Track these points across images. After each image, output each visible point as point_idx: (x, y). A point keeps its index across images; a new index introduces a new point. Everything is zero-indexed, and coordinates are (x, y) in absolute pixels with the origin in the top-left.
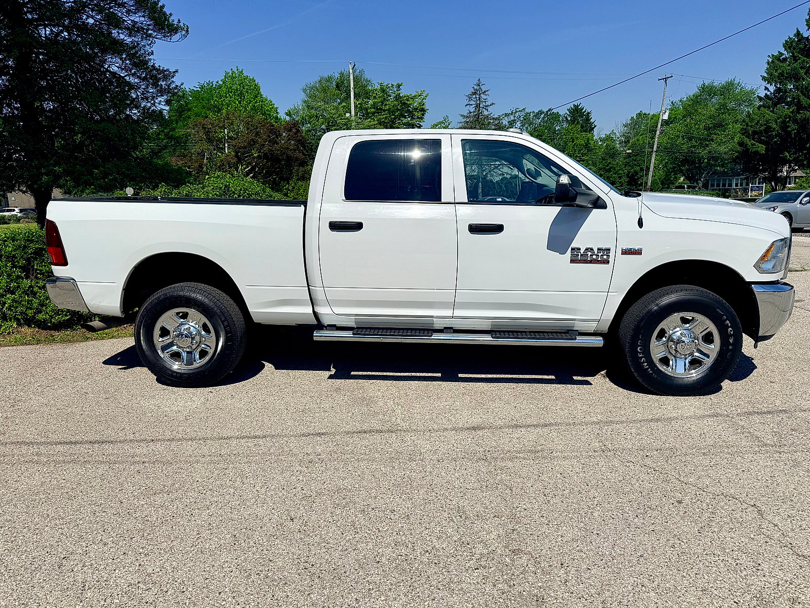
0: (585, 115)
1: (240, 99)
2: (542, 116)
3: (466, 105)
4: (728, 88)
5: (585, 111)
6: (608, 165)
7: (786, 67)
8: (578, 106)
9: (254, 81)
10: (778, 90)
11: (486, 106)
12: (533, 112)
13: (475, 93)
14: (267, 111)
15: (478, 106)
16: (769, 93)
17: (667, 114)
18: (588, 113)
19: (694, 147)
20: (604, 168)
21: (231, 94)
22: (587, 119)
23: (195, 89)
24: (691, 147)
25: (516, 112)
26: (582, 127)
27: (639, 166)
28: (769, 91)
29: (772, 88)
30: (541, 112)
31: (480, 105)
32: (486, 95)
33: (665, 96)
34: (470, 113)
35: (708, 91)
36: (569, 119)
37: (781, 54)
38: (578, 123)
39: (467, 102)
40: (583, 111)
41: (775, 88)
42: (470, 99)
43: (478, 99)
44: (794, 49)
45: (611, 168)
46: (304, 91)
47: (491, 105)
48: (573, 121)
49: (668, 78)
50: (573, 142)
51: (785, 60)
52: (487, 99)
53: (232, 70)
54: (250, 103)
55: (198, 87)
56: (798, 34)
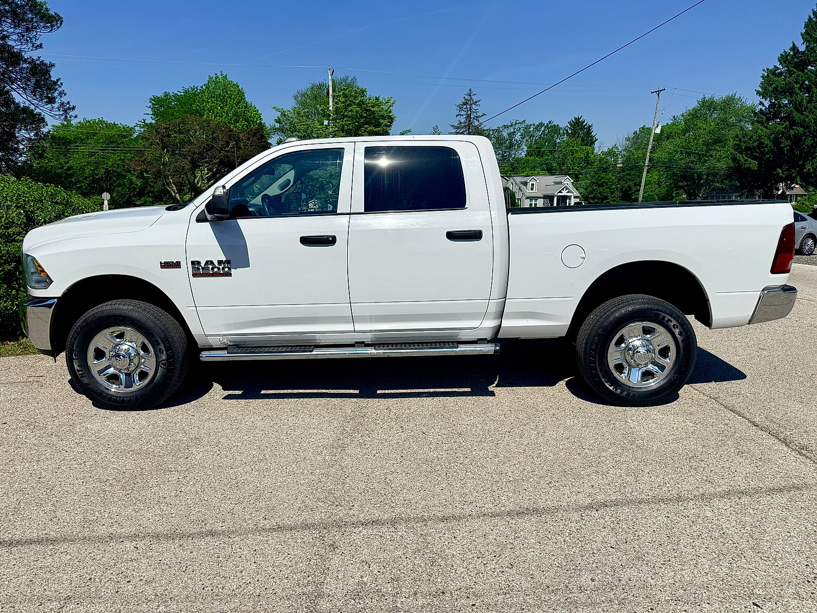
0: (586, 128)
1: (222, 105)
2: (543, 128)
3: (457, 116)
4: (729, 103)
5: (586, 124)
6: (600, 180)
7: (781, 82)
8: (579, 119)
9: (238, 87)
10: (772, 105)
11: (477, 117)
12: (534, 125)
13: (466, 104)
14: (250, 117)
15: (469, 116)
16: (763, 108)
17: (659, 128)
18: (589, 126)
19: (692, 162)
20: (597, 183)
21: (213, 99)
22: (588, 132)
23: (179, 94)
24: (689, 162)
25: (516, 124)
26: (582, 140)
27: (633, 180)
28: (764, 105)
29: (767, 103)
30: (541, 124)
31: (470, 115)
32: (477, 105)
33: (658, 109)
34: (461, 123)
35: (708, 105)
36: (570, 132)
37: (777, 68)
38: (578, 136)
39: (457, 113)
40: (585, 124)
41: (769, 103)
42: (461, 108)
43: (469, 109)
44: (789, 62)
45: (605, 182)
46: (296, 98)
47: (482, 116)
48: (574, 134)
49: (661, 91)
50: (572, 155)
51: (781, 74)
52: (477, 109)
53: (216, 74)
54: (232, 109)
55: (182, 91)
56: (794, 48)
